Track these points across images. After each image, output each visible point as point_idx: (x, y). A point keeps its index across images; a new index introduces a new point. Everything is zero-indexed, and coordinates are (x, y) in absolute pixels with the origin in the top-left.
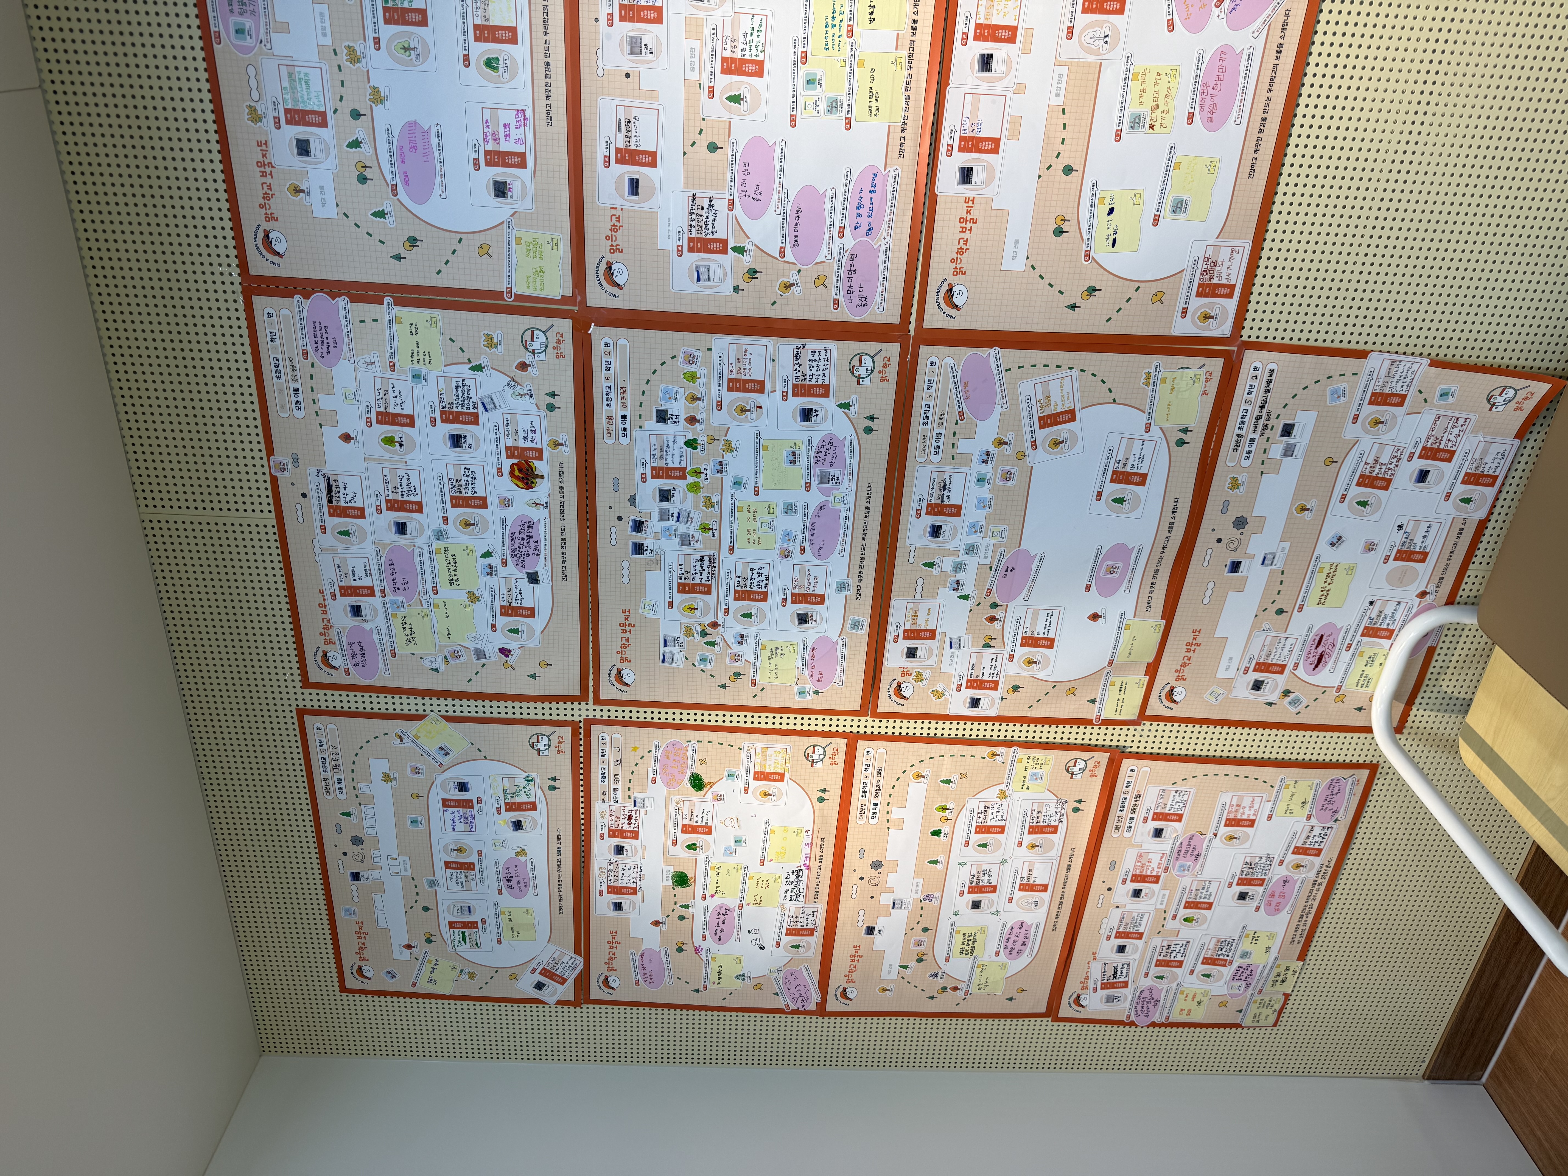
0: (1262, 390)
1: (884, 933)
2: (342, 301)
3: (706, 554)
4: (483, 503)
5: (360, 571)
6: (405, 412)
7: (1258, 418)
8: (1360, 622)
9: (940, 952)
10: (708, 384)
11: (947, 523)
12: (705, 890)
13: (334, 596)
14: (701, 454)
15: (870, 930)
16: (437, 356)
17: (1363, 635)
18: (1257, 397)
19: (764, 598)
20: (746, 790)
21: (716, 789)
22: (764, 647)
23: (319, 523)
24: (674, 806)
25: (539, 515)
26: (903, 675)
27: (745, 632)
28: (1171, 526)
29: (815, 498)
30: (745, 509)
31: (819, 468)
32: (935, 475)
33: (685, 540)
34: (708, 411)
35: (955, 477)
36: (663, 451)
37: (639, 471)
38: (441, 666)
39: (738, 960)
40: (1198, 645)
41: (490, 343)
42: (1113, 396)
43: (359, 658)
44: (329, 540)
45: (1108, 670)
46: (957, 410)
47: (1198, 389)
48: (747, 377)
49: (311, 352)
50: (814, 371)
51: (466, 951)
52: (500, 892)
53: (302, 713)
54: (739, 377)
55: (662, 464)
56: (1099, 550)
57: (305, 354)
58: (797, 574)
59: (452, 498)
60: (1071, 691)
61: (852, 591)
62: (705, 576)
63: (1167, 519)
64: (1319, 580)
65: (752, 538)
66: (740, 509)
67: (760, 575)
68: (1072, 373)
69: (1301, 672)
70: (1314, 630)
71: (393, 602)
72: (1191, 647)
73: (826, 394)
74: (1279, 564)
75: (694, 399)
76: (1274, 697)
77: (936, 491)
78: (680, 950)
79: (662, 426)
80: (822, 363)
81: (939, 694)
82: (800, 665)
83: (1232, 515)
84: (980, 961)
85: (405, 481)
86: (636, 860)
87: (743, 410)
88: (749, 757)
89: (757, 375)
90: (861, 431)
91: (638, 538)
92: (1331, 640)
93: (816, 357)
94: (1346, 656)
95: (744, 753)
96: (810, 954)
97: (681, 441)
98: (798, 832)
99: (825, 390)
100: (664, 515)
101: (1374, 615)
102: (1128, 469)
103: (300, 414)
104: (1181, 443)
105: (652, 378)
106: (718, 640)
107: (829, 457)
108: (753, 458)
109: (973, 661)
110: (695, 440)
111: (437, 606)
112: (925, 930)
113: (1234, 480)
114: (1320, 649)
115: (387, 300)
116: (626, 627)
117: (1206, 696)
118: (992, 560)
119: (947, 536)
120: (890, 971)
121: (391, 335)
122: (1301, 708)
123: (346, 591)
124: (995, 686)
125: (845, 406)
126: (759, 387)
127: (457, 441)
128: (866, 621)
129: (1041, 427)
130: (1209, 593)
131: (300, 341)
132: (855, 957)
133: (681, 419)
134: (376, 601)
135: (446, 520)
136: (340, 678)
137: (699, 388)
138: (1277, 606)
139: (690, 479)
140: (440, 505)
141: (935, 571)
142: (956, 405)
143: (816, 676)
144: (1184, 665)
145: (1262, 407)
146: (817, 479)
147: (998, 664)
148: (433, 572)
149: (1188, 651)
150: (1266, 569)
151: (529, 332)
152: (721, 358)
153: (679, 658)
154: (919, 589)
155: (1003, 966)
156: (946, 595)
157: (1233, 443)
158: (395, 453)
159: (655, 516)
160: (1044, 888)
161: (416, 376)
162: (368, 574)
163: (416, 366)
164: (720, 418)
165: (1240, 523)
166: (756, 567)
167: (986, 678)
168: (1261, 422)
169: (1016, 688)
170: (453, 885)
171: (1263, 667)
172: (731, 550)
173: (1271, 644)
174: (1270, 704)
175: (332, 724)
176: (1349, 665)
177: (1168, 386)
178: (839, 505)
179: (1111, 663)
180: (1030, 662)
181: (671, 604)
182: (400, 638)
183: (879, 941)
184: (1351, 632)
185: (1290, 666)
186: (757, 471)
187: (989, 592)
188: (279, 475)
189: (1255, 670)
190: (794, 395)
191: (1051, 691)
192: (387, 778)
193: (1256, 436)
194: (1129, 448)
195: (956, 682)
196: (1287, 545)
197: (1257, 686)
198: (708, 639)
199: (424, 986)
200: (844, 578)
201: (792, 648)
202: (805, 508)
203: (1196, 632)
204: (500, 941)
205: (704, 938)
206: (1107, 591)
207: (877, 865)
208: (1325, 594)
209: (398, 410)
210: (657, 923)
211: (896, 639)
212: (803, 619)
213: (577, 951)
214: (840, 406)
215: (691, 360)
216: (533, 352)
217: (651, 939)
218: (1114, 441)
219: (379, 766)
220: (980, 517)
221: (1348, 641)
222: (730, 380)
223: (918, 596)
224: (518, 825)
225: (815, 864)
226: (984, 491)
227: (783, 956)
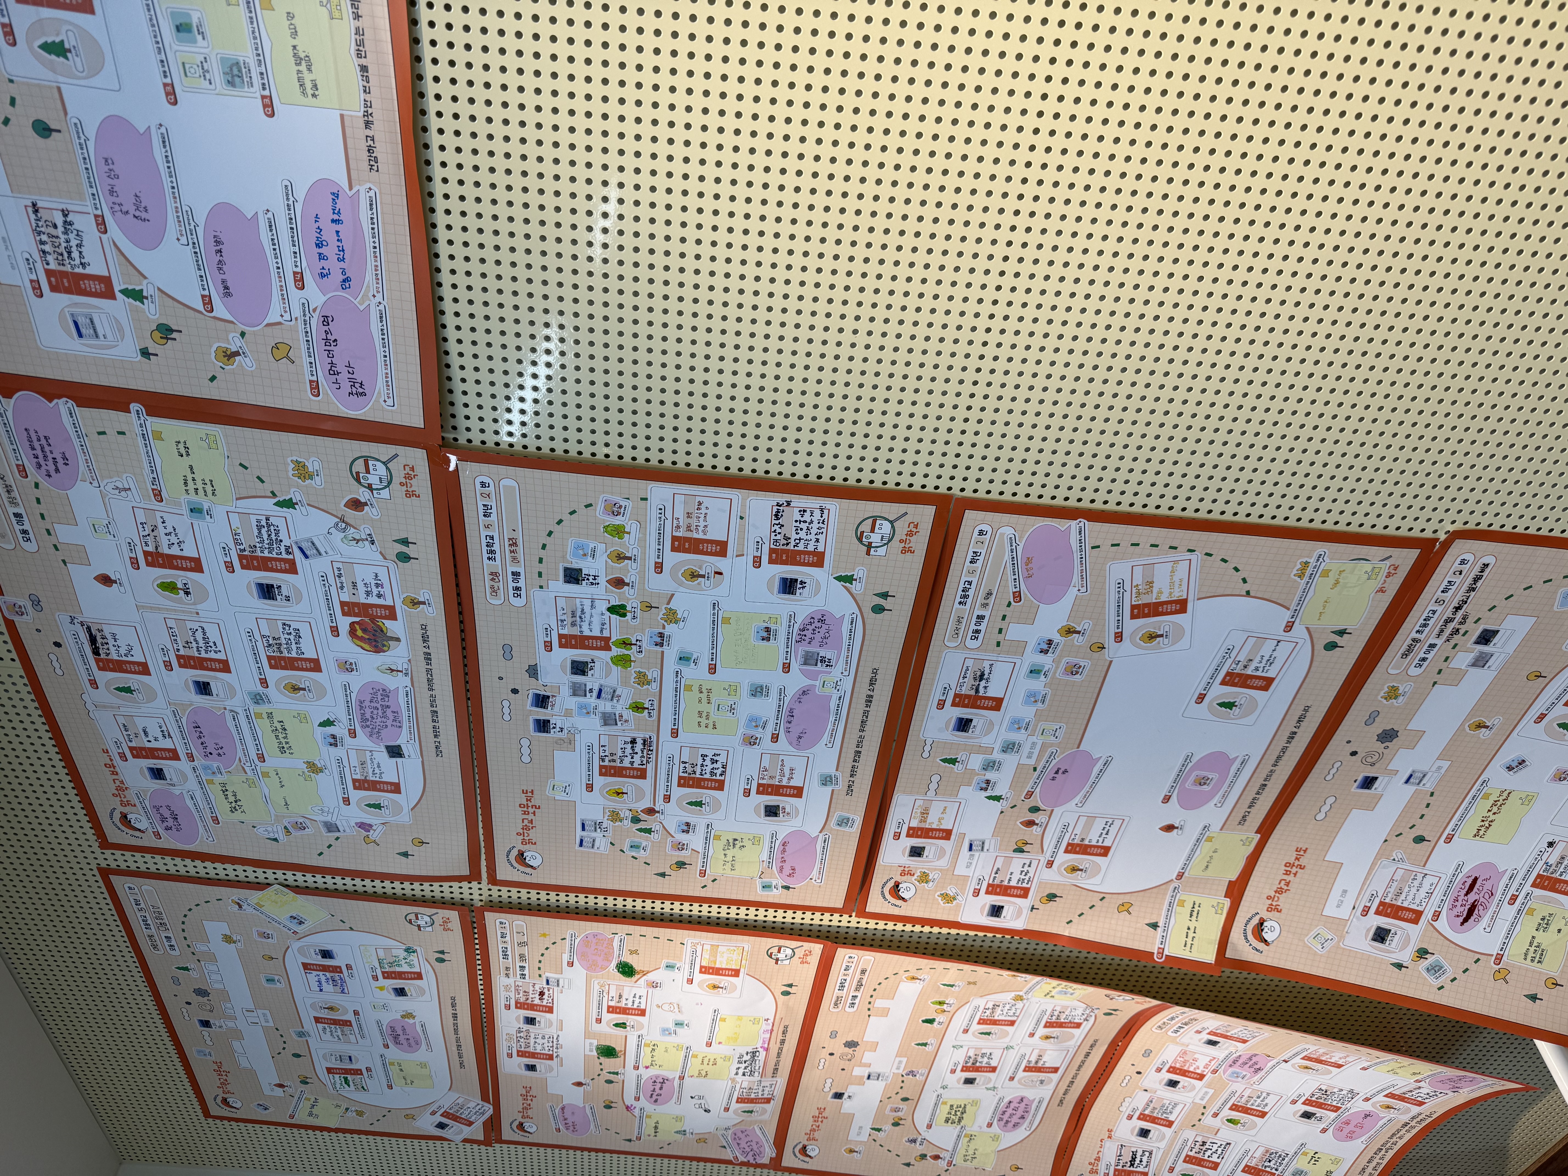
0: (1465, 587)
1: (855, 1100)
2: (63, 405)
3: (640, 736)
4: (315, 666)
5: (154, 731)
6: (185, 553)
7: (1449, 621)
8: (1532, 867)
9: (922, 1117)
10: (642, 541)
11: (979, 717)
12: (637, 1061)
13: (123, 757)
14: (633, 623)
15: (838, 1096)
16: (223, 484)
17: (1534, 885)
18: (1454, 597)
19: (720, 786)
20: (690, 981)
21: (651, 977)
22: (718, 838)
23: (86, 678)
24: (597, 988)
25: (398, 683)
26: (903, 874)
27: (692, 820)
28: (1292, 736)
29: (796, 681)
30: (695, 689)
31: (803, 648)
32: (969, 663)
33: (609, 720)
34: (642, 573)
35: (997, 667)
36: (577, 616)
37: (541, 638)
38: (281, 836)
39: (678, 1119)
40: (1302, 867)
41: (303, 472)
42: (1247, 587)
43: (170, 823)
44: (103, 695)
45: (1176, 884)
46: (1012, 589)
47: (1375, 584)
48: (701, 536)
49: (30, 468)
50: (802, 534)
51: (350, 1092)
52: (387, 1046)
53: (105, 873)
54: (689, 535)
55: (575, 631)
56: (1188, 758)
57: (22, 470)
58: (766, 763)
59: (269, 658)
60: (1125, 908)
61: (842, 786)
62: (637, 760)
63: (1290, 727)
64: (1482, 808)
65: (704, 721)
66: (689, 688)
67: (714, 761)
68: (1193, 556)
69: (1442, 924)
70: (1465, 870)
71: (206, 768)
72: (1290, 868)
73: (819, 563)
74: (1429, 784)
75: (621, 557)
76: (1406, 956)
77: (969, 681)
78: (608, 1107)
79: (572, 588)
80: (815, 525)
81: (948, 898)
82: (765, 856)
83: (1379, 727)
84: (968, 1131)
85: (199, 635)
86: (553, 1031)
87: (694, 576)
88: (694, 952)
89: (716, 533)
90: (867, 610)
91: (542, 714)
92: (1488, 886)
93: (807, 517)
94: (1508, 912)
95: (688, 949)
96: (766, 1117)
97: (602, 606)
98: (755, 1021)
99: (818, 559)
100: (578, 691)
101: (1553, 860)
102: (1249, 671)
103: (31, 547)
104: (1331, 646)
105: (557, 529)
106: (655, 826)
107: (818, 637)
108: (709, 632)
109: (999, 864)
110: (623, 607)
111: (266, 775)
112: (905, 1099)
113: (1394, 689)
114: (1472, 897)
115: (134, 407)
116: (529, 807)
117: (1308, 939)
118: (1038, 760)
119: (978, 731)
120: (859, 1134)
121: (150, 455)
122: (1444, 980)
123: (139, 753)
124: (1024, 893)
125: (848, 579)
126: (721, 549)
127: (267, 592)
128: (858, 820)
129: (1133, 617)
130: (1326, 808)
131: (11, 454)
132: (820, 1116)
133: (602, 580)
134: (184, 765)
135: (264, 682)
136: (148, 841)
137: (629, 544)
138: (1416, 832)
139: (616, 651)
140: (254, 666)
141: (957, 768)
142: (1011, 584)
143: (787, 870)
144: (1280, 891)
145: (1458, 608)
146: (800, 659)
147: (1032, 870)
148: (255, 738)
149: (1287, 873)
150: (1411, 789)
151: (361, 462)
152: (662, 510)
153: (602, 843)
154: (933, 786)
155: (996, 1138)
156: (970, 794)
157: (1405, 647)
158: (180, 601)
159: (565, 691)
160: (1055, 1070)
161: (195, 510)
162: (166, 735)
163: (192, 497)
164: (660, 584)
165: (1388, 736)
166: (710, 754)
167: (1013, 883)
168: (1451, 626)
169: (1052, 897)
170: (327, 1037)
171: (1387, 909)
172: (675, 733)
173: (1403, 880)
174: (1399, 966)
175: (148, 886)
176: (1513, 925)
177: (1331, 580)
178: (829, 690)
179: (1180, 876)
180: (1074, 869)
181: (590, 788)
182: (222, 807)
183: (847, 1105)
184: (1518, 880)
185: (1428, 915)
186: (714, 645)
187: (1030, 795)
188: (16, 619)
189: (1377, 913)
190: (771, 561)
191: (1099, 904)
192: (228, 939)
193: (1439, 642)
194: (1257, 647)
195: (974, 885)
196: (1446, 764)
197: (1381, 935)
198: (641, 825)
199: (302, 1117)
200: (832, 770)
201: (756, 840)
202: (782, 692)
203: (1301, 852)
204: (390, 1087)
205: (637, 1099)
206: (1190, 803)
207: (852, 1044)
208: (1486, 825)
209: (175, 551)
210: (579, 1084)
211: (897, 836)
212: (772, 811)
213: (485, 1098)
214: (839, 579)
215: (615, 510)
216: (370, 487)
217: (575, 1097)
218: (1237, 640)
219: (215, 929)
220: (1028, 713)
221: (1512, 891)
222: (674, 539)
223: (931, 793)
224: (401, 992)
225: (774, 1048)
226: (1038, 685)
227: (733, 1118)
